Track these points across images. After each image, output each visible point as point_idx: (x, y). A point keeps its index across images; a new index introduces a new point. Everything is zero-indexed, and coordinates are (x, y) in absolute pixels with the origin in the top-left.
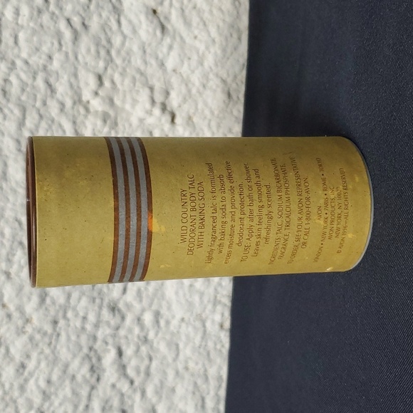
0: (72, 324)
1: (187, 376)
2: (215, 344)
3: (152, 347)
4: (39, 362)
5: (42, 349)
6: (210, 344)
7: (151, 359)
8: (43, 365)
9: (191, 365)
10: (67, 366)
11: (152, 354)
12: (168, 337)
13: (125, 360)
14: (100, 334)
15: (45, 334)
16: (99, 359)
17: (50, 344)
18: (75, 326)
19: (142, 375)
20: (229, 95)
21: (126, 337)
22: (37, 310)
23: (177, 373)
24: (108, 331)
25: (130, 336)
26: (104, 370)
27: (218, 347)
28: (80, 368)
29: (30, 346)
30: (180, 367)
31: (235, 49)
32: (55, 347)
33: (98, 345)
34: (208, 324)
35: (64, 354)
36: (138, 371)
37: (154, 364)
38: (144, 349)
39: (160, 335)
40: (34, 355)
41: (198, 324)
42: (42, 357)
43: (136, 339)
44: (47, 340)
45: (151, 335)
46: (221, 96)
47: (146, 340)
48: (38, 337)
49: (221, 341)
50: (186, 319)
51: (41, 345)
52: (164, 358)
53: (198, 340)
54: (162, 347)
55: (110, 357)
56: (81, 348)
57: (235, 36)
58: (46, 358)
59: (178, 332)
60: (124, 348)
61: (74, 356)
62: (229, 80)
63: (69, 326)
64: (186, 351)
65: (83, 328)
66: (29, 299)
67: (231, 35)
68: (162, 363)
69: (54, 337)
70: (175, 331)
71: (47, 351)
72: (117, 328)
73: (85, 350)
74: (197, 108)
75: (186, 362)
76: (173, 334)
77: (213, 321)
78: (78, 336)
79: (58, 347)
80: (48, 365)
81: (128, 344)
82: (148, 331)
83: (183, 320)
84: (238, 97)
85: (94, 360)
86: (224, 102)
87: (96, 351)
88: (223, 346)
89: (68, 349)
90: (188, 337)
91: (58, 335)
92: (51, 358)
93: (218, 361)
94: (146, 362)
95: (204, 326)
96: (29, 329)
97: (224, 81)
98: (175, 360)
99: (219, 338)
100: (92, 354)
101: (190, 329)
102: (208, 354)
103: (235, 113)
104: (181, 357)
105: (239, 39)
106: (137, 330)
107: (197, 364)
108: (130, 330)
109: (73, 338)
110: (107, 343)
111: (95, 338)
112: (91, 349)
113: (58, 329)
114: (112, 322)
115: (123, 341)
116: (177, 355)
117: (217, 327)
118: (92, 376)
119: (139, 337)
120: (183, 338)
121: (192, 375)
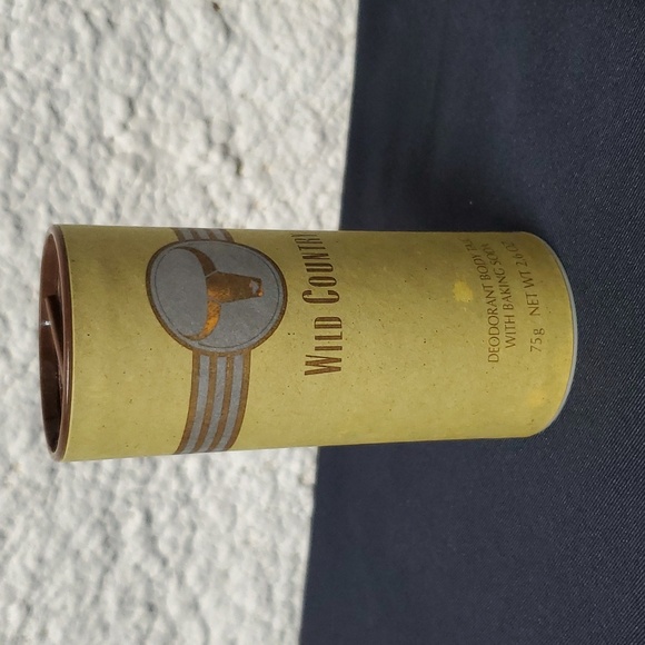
0: (77, 474)
1: (246, 553)
2: (291, 506)
3: (196, 510)
4: (26, 530)
5: (33, 512)
6: (283, 507)
7: (194, 528)
8: (33, 534)
9: (254, 537)
10: (67, 537)
11: (195, 520)
12: (220, 495)
13: (155, 528)
14: (119, 490)
15: (37, 488)
16: (117, 527)
17: (44, 503)
18: (84, 479)
19: (181, 552)
20: (323, 136)
21: (158, 495)
22: (26, 451)
23: (232, 550)
24: (132, 485)
25: (163, 494)
26: (123, 544)
27: (295, 510)
28: (87, 540)
29: (14, 506)
30: (237, 540)
31: (335, 66)
32: (52, 508)
33: (116, 507)
34: (281, 477)
35: (64, 518)
36: (174, 545)
37: (199, 536)
38: (184, 513)
39: (209, 492)
40: (20, 520)
41: (266, 477)
42: (32, 522)
43: (173, 498)
44: (39, 497)
45: (196, 492)
46: (311, 137)
47: (186, 500)
48: (26, 492)
49: (299, 503)
50: (248, 469)
51: (31, 505)
52: (214, 526)
53: (264, 500)
54: (212, 511)
55: (132, 525)
56: (88, 509)
57: (335, 46)
58: (38, 524)
59: (236, 488)
60: (154, 511)
61: (80, 521)
62: (324, 113)
63: (73, 476)
64: (247, 517)
65: (94, 481)
66: (15, 435)
67: (329, 47)
68: (210, 535)
69: (51, 493)
70: (231, 486)
71: (40, 514)
72: (146, 481)
73: (97, 513)
74: (274, 155)
75: (247, 532)
76: (228, 491)
77: (288, 473)
78: (87, 492)
79: (57, 509)
80: (40, 535)
81: (161, 505)
82: (192, 485)
83: (243, 470)
84: (337, 141)
85: (109, 529)
86: (316, 145)
87: (112, 515)
88: (302, 510)
89: (72, 511)
90: (250, 495)
91: (57, 490)
92: (45, 523)
93: (294, 531)
94: (187, 532)
95: (275, 479)
96: (13, 480)
97: (316, 115)
98: (231, 528)
99: (296, 497)
100: (107, 520)
101: (254, 484)
102: (280, 521)
103: (331, 162)
104: (239, 526)
105: (341, 52)
106: (174, 485)
107: (262, 535)
108: (164, 485)
109: (79, 495)
110: (128, 503)
111: (111, 496)
112: (105, 511)
113: (56, 482)
114: (139, 473)
115: (153, 501)
116: (233, 522)
117: (294, 481)
118: (105, 552)
119: (177, 495)
120: (243, 497)
121: (255, 552)
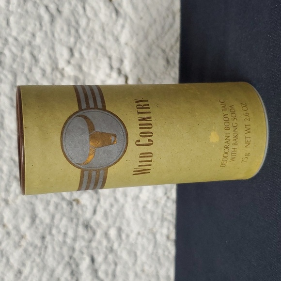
0: (56, 239)
1: (143, 276)
2: (164, 251)
3: (116, 255)
4: (32, 269)
5: (34, 259)
6: (160, 252)
7: (116, 264)
8: (35, 271)
9: (146, 268)
10: (53, 271)
11: (117, 260)
12: (128, 247)
13: (97, 265)
14: (77, 246)
15: (36, 247)
16: (77, 265)
17: (40, 255)
18: (59, 241)
19: (110, 277)
20: (168, 62)
21: (97, 248)
22: (29, 228)
23: (136, 275)
24: (83, 243)
25: (100, 247)
26: (81, 274)
27: (166, 253)
28: (63, 272)
29: (25, 256)
30: (138, 270)
31: (171, 26)
32: (44, 257)
33: (76, 255)
34: (158, 236)
35: (51, 262)
36: (107, 274)
37: (119, 268)
38: (111, 257)
39: (122, 245)
40: (28, 264)
41: (151, 236)
42: (34, 264)
43: (104, 249)
44: (37, 251)
45: (116, 246)
46: (162, 62)
47: (111, 250)
48: (30, 249)
49: (168, 249)
50: (141, 233)
51: (33, 255)
52: (126, 263)
53: (150, 248)
54: (124, 255)
55: (85, 264)
56: (63, 257)
57: (171, 17)
58: (37, 265)
59: (136, 243)
60: (96, 256)
61: (59, 263)
62: (167, 50)
63: (53, 240)
64: (142, 258)
65: (65, 242)
66: (23, 220)
67: (168, 16)
68: (124, 267)
69: (43, 249)
70: (133, 242)
71: (38, 260)
72: (90, 241)
73: (67, 259)
74: (144, 72)
75: (143, 265)
76: (132, 245)
77: (162, 234)
78: (61, 248)
79: (46, 257)
80: (39, 271)
81: (99, 253)
82: (113, 242)
83: (139, 233)
84: (174, 63)
85: (74, 266)
86: (164, 66)
87: (75, 259)
88: (170, 253)
89: (54, 257)
90: (143, 246)
91: (46, 247)
92: (41, 265)
93: (167, 264)
94: (113, 266)
95: (155, 238)
96: (24, 243)
97: (164, 51)
98: (135, 264)
99: (166, 247)
100: (72, 261)
101: (145, 240)
102: (159, 259)
103: (173, 74)
104: (139, 262)
105: (174, 18)
106: (105, 243)
107: (151, 267)
108: (100, 243)
109: (57, 249)
110: (82, 253)
111: (73, 249)
112: (71, 257)
113: (45, 243)
114: (86, 237)
115: (95, 251)
116: (136, 260)
117: (165, 238)
118: (72, 278)
119: (106, 248)
120: (140, 247)
121: (148, 275)
